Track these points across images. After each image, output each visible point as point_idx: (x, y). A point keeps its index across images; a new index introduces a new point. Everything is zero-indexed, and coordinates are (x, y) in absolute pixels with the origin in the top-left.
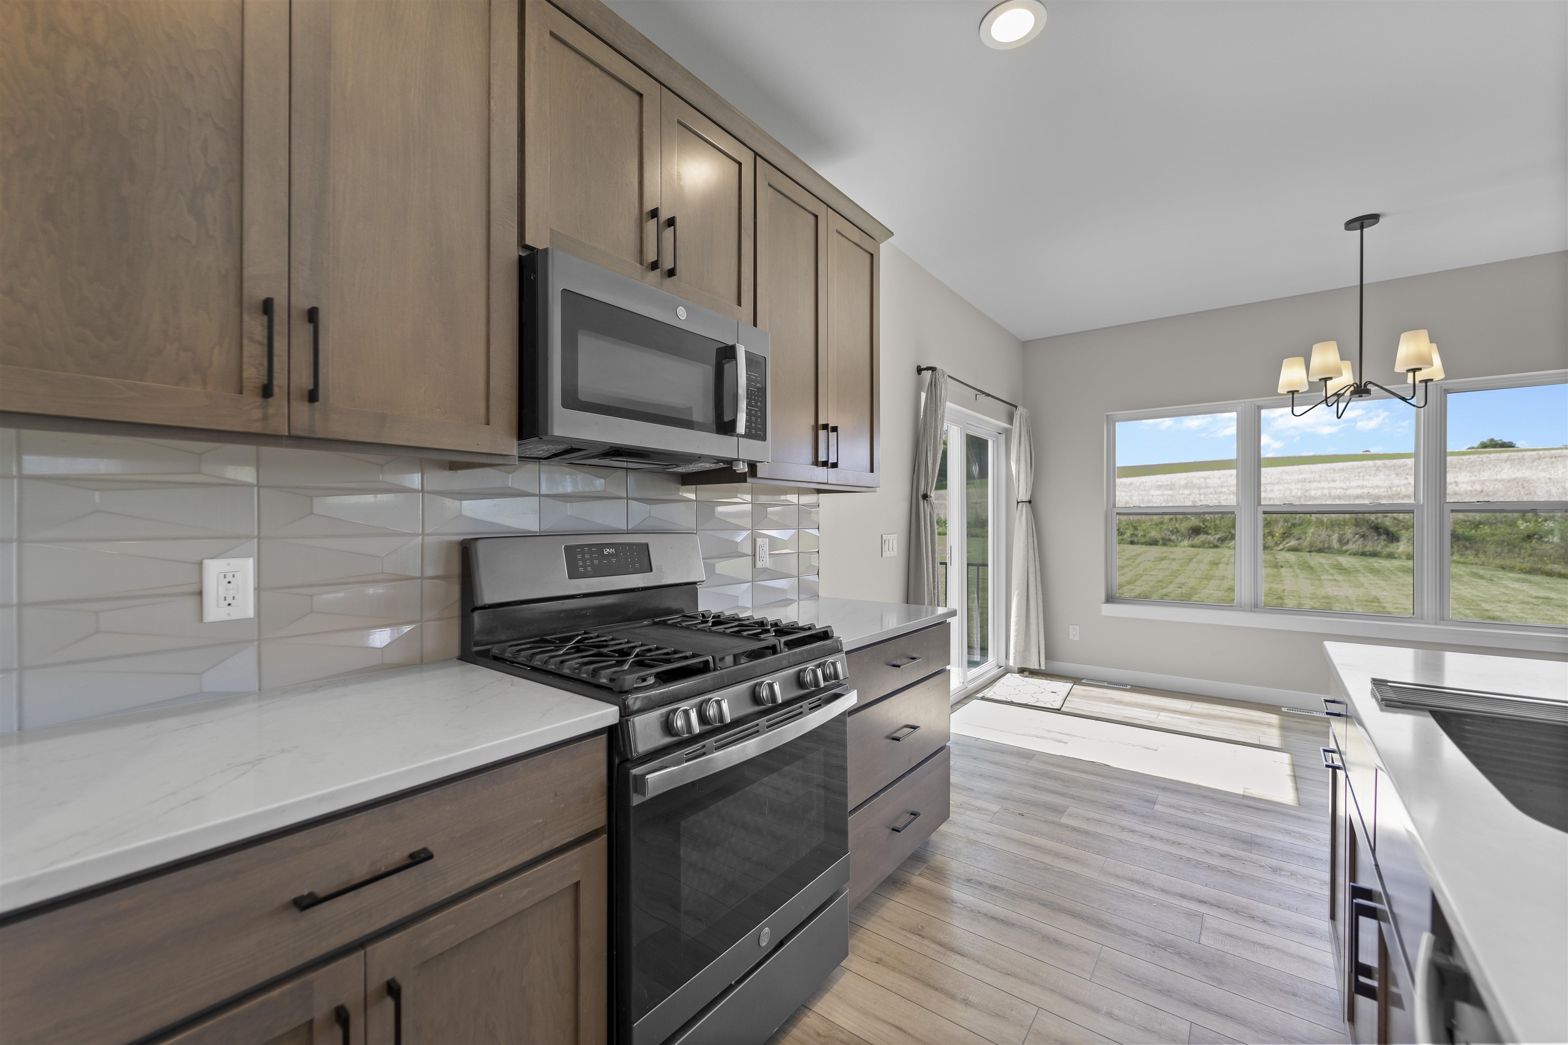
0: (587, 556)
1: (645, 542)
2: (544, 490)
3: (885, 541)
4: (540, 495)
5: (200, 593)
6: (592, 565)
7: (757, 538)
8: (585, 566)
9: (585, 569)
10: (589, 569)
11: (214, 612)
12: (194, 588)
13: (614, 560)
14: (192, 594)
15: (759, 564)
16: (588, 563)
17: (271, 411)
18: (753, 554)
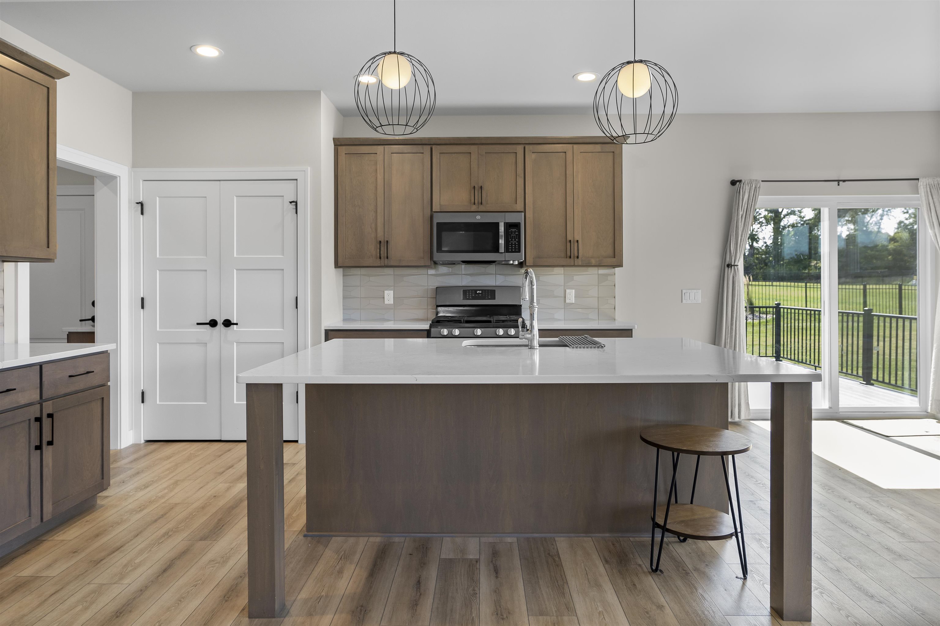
0: (470, 293)
1: (494, 289)
2: (463, 273)
3: (685, 294)
4: (462, 274)
5: (384, 298)
6: (472, 296)
7: (567, 290)
8: (469, 296)
9: (469, 297)
10: (470, 297)
11: (386, 302)
12: (383, 297)
13: (480, 295)
14: (383, 298)
15: (567, 301)
16: (470, 295)
17: (381, 261)
18: (565, 296)
